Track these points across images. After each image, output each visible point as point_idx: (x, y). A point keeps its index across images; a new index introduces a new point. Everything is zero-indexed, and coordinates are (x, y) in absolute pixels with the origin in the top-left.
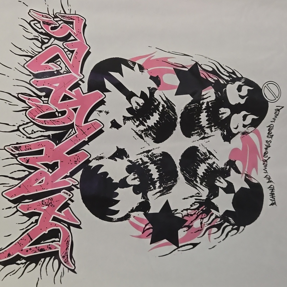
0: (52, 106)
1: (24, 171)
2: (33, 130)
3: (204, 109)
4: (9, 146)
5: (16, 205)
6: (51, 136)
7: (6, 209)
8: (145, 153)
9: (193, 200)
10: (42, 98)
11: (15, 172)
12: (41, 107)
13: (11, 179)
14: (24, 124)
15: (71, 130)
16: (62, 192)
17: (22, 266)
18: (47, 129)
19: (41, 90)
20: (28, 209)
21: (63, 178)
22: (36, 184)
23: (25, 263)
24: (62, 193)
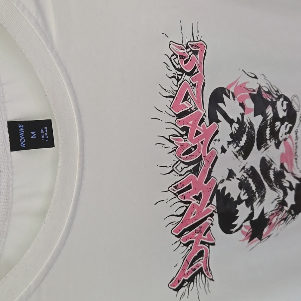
0: (189, 142)
1: (183, 207)
2: (181, 168)
3: (269, 125)
4: (171, 186)
5: (179, 239)
6: (192, 169)
7: (174, 244)
8: (243, 170)
9: (276, 202)
10: (183, 136)
11: (178, 209)
12: (183, 145)
13: (176, 217)
14: (175, 164)
15: (201, 161)
16: (207, 219)
17: (186, 287)
18: (189, 164)
19: (182, 129)
20: (187, 240)
21: (206, 207)
22: (192, 217)
23: (188, 284)
24: (207, 221)
